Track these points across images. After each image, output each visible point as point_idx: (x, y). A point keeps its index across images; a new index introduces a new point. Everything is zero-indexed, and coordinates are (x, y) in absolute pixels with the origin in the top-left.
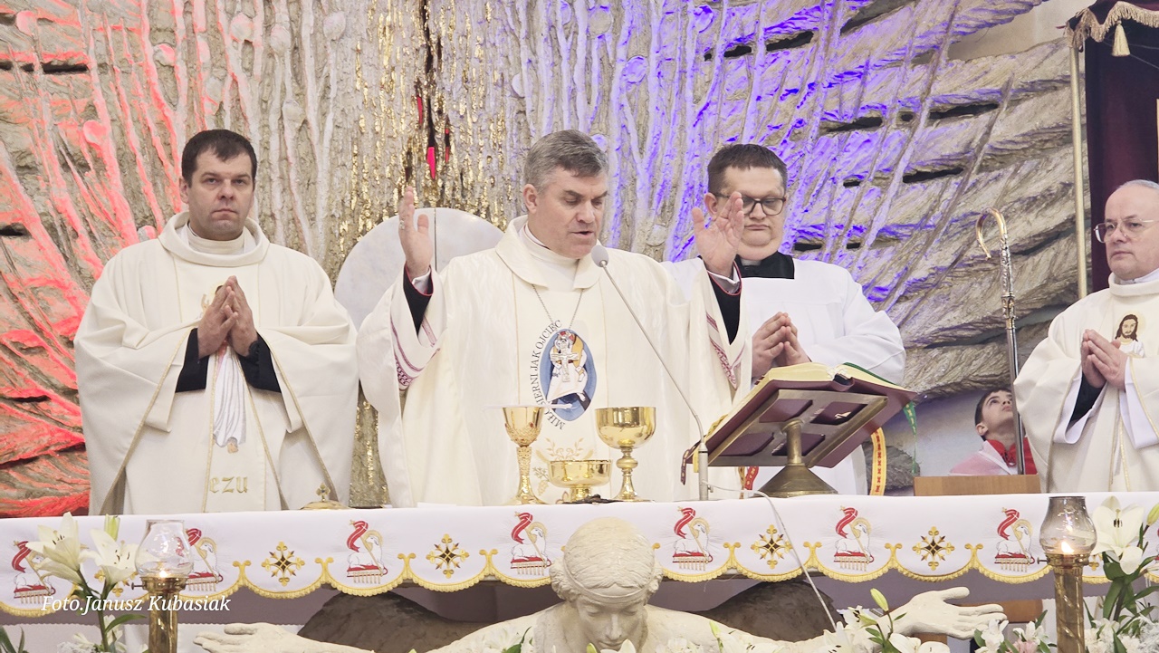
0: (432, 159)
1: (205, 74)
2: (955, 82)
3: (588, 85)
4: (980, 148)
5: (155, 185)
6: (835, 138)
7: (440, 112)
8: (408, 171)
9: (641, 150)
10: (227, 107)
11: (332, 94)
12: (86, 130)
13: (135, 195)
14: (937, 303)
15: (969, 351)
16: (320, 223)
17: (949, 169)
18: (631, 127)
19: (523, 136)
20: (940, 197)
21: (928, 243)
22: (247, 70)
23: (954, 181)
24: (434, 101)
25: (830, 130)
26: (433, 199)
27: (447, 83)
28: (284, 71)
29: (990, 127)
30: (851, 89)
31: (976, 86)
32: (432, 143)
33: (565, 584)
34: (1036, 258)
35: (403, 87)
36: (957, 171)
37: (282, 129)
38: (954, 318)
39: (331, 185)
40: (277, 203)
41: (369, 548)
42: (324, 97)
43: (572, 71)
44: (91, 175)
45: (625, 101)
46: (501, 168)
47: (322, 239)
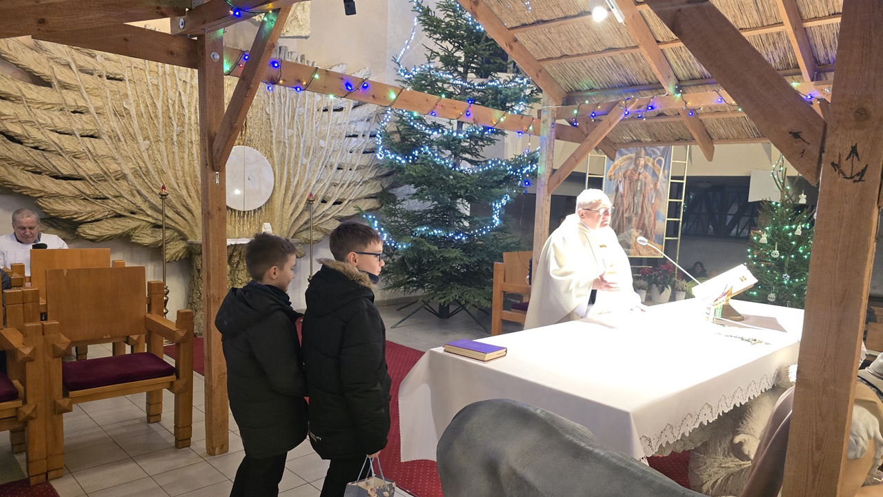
3: (288, 114)
5: (150, 126)
13: (141, 129)
18: (299, 128)
19: (268, 127)
40: (194, 139)
44: (125, 119)
45: (297, 120)
46: (261, 135)
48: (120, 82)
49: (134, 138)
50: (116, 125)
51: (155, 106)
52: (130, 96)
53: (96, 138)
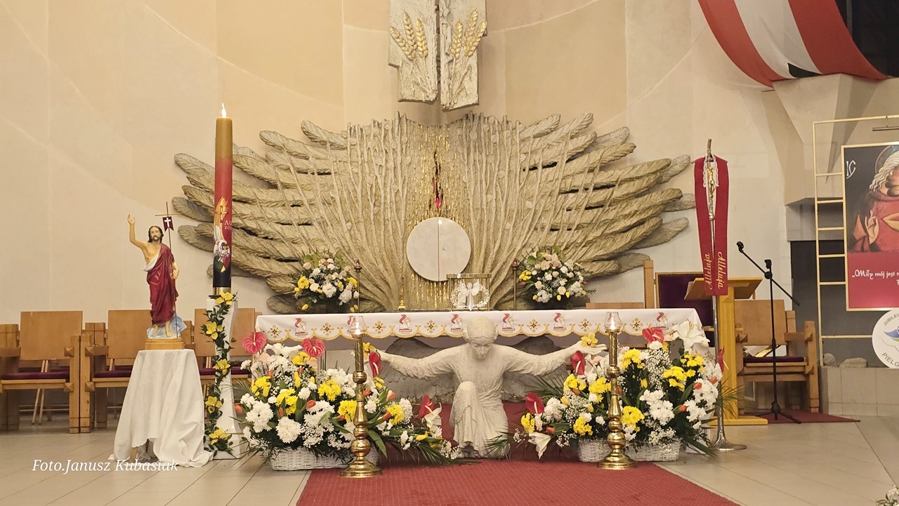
0: (437, 201)
1: (368, 176)
2: (603, 178)
3: (486, 180)
4: (609, 199)
5: (351, 210)
6: (564, 195)
7: (440, 187)
8: (430, 206)
9: (503, 199)
10: (374, 186)
11: (406, 182)
12: (331, 193)
13: (345, 213)
14: (596, 247)
15: (606, 263)
16: (402, 222)
17: (600, 206)
18: (500, 193)
19: (466, 195)
20: (597, 214)
21: (593, 228)
22: (380, 174)
23: (601, 209)
24: (438, 184)
25: (562, 193)
26: (438, 215)
27: (443, 179)
28: (391, 175)
29: (613, 192)
30: (569, 181)
31: (609, 180)
32: (437, 197)
33: (467, 337)
34: (627, 233)
35: (428, 179)
36: (602, 206)
37: (391, 193)
38: (601, 252)
39: (406, 210)
40: (389, 216)
41: (406, 323)
42: (404, 183)
43: (481, 175)
44: (332, 206)
45: (498, 184)
46: (459, 204)
47: (403, 227)
48: (328, 176)
49: (339, 222)
50: (324, 213)
51: (356, 192)
52: (335, 186)
53: (310, 225)
